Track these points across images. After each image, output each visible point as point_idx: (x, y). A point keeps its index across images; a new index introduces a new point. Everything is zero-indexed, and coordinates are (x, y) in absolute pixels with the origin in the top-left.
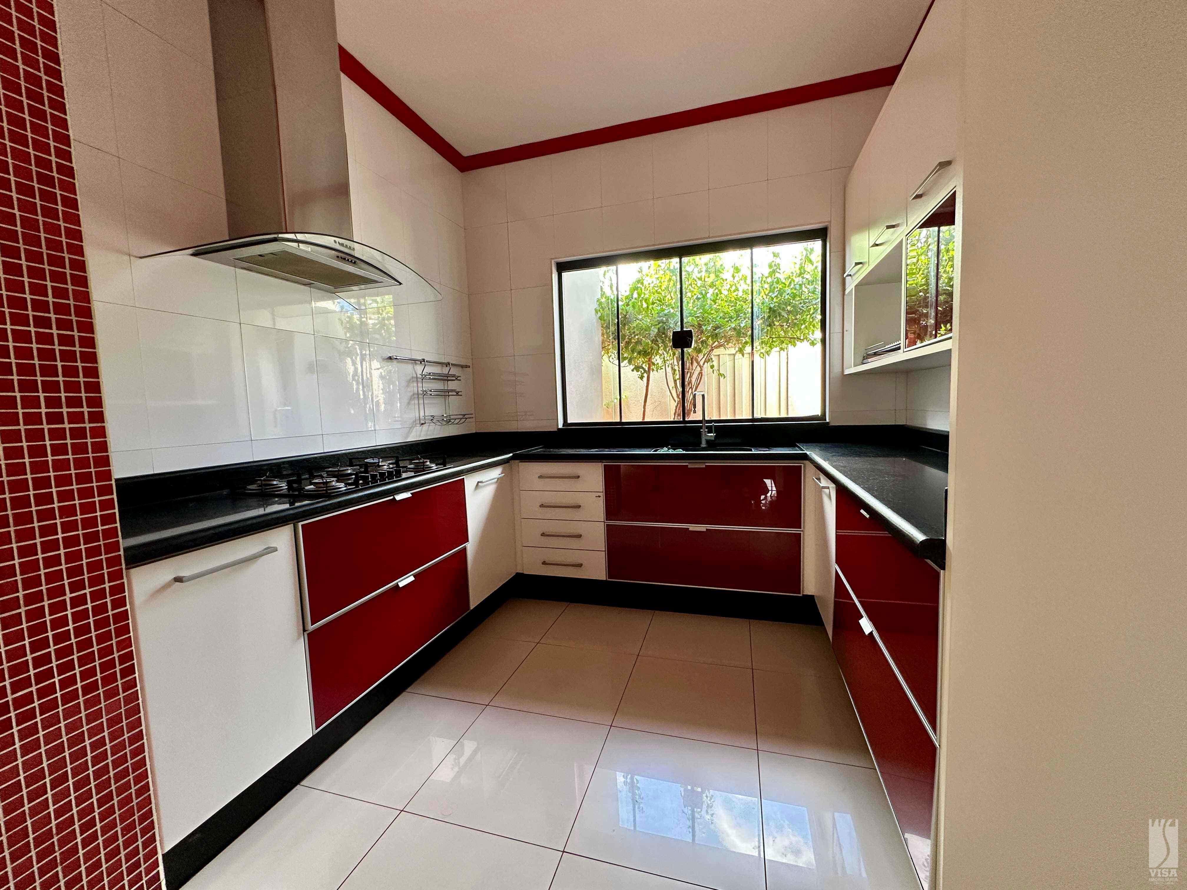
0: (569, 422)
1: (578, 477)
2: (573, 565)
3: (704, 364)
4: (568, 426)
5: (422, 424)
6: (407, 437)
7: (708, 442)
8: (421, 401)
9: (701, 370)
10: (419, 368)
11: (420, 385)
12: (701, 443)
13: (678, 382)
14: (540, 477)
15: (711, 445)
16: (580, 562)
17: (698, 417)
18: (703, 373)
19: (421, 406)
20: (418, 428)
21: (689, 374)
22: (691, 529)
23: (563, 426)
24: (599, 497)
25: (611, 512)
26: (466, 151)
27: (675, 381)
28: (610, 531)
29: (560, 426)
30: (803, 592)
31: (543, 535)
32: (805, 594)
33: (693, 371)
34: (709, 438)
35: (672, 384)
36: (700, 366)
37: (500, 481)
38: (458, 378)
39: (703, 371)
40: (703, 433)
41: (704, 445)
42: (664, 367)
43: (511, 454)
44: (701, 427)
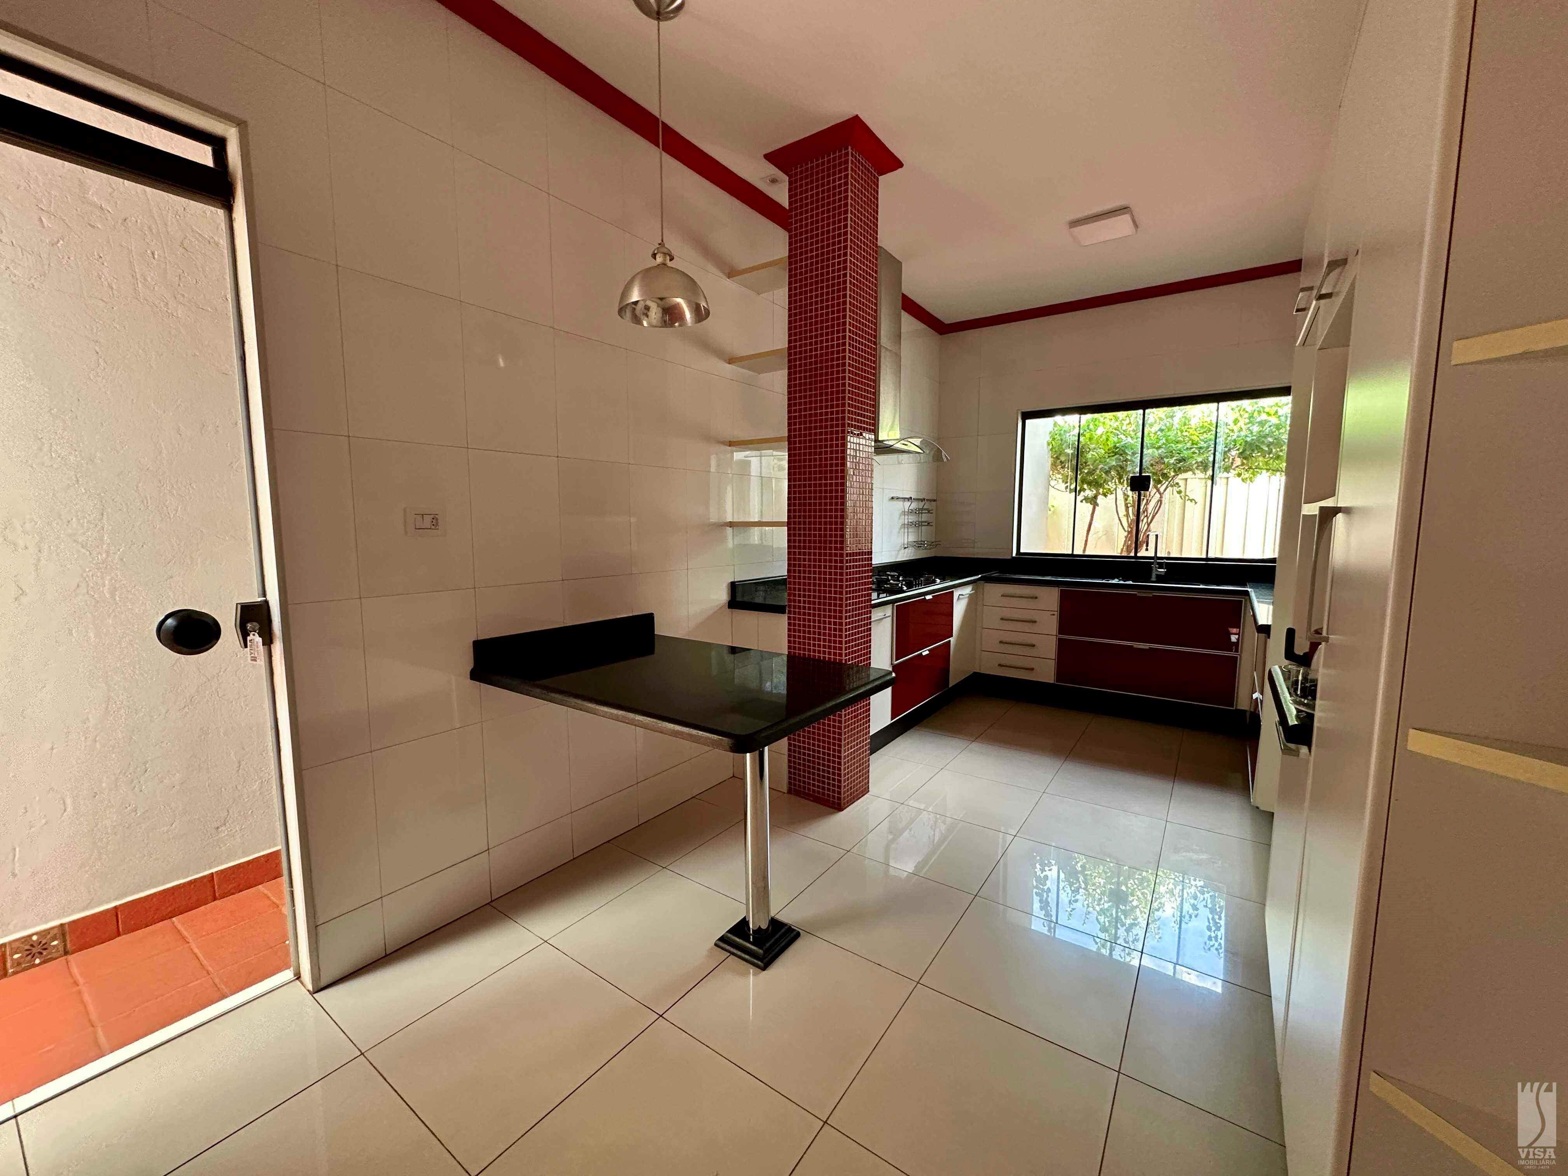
0: (1022, 551)
1: (1036, 598)
2: (1027, 669)
3: (1165, 490)
4: (1019, 555)
5: (905, 548)
6: (896, 558)
7: (1158, 576)
8: (906, 530)
9: (1161, 497)
10: (907, 504)
11: (906, 517)
12: (1151, 578)
13: (1130, 509)
14: (1002, 596)
15: (1160, 579)
16: (1033, 666)
17: (1151, 554)
18: (1163, 502)
19: (906, 534)
20: (903, 551)
21: (1145, 501)
22: (1135, 646)
23: (1016, 555)
24: (1054, 615)
25: (1063, 627)
26: (947, 321)
27: (1127, 508)
28: (1061, 643)
29: (1014, 555)
30: (1236, 705)
31: (1001, 642)
32: (1238, 708)
33: (1150, 499)
34: (1159, 573)
35: (1122, 511)
36: (1160, 494)
37: (971, 596)
38: (931, 512)
39: (1163, 499)
40: (1154, 569)
41: (1154, 579)
42: (1114, 492)
43: (980, 576)
44: (1152, 563)
